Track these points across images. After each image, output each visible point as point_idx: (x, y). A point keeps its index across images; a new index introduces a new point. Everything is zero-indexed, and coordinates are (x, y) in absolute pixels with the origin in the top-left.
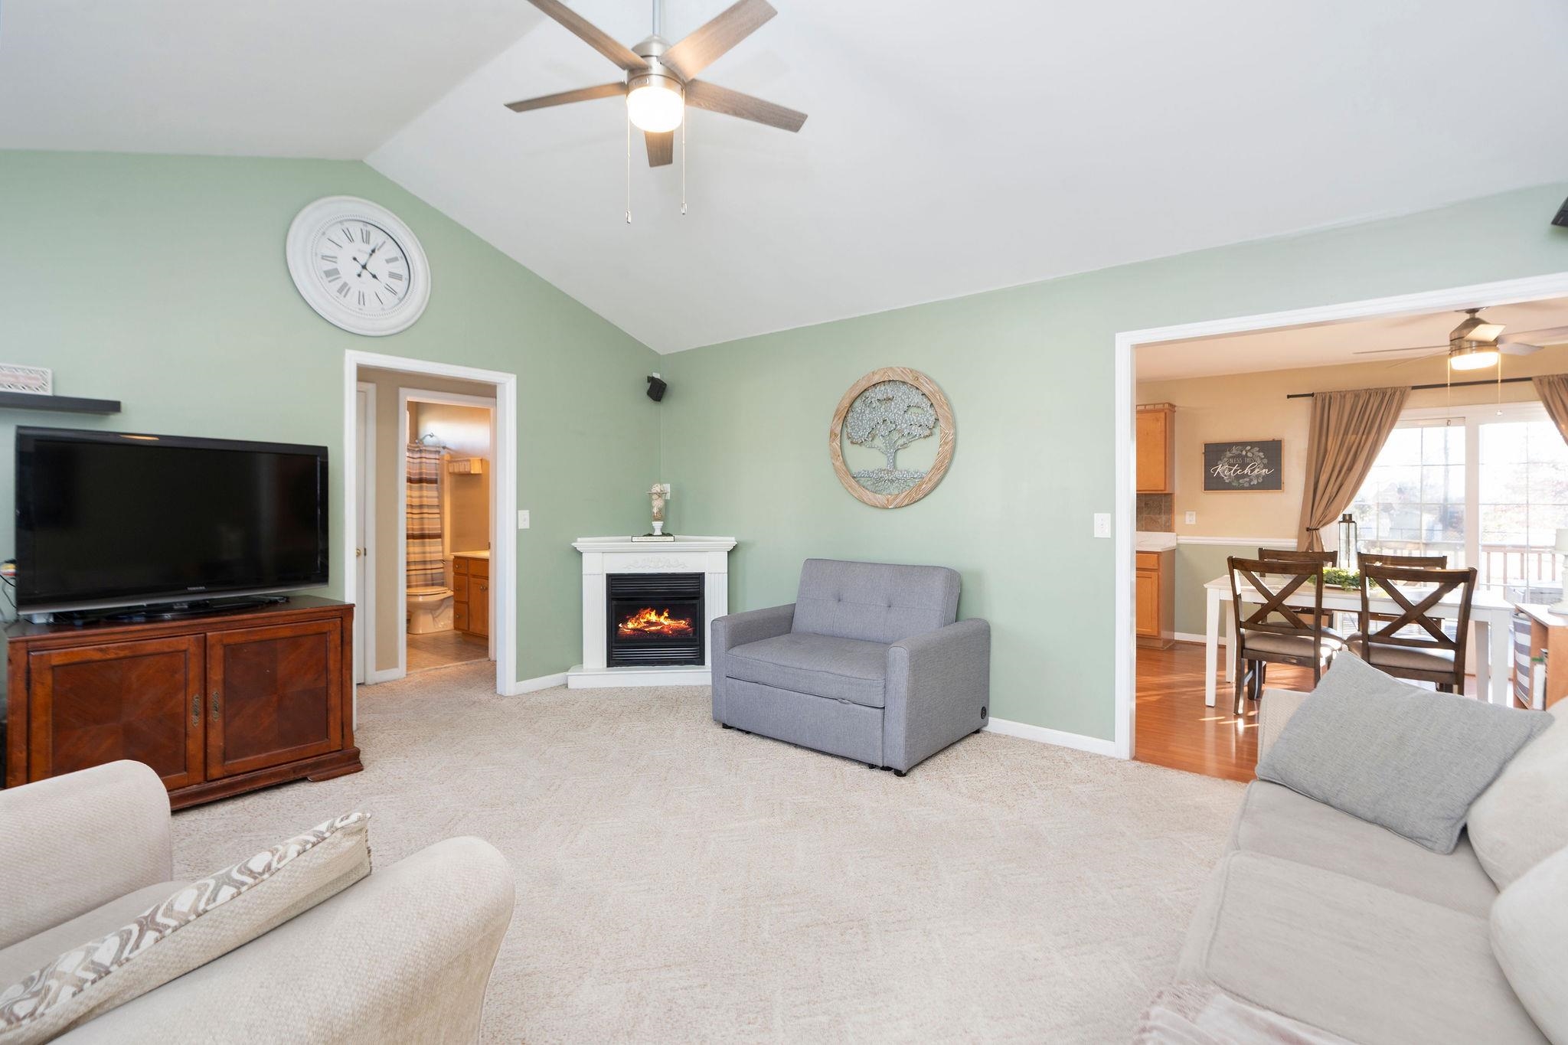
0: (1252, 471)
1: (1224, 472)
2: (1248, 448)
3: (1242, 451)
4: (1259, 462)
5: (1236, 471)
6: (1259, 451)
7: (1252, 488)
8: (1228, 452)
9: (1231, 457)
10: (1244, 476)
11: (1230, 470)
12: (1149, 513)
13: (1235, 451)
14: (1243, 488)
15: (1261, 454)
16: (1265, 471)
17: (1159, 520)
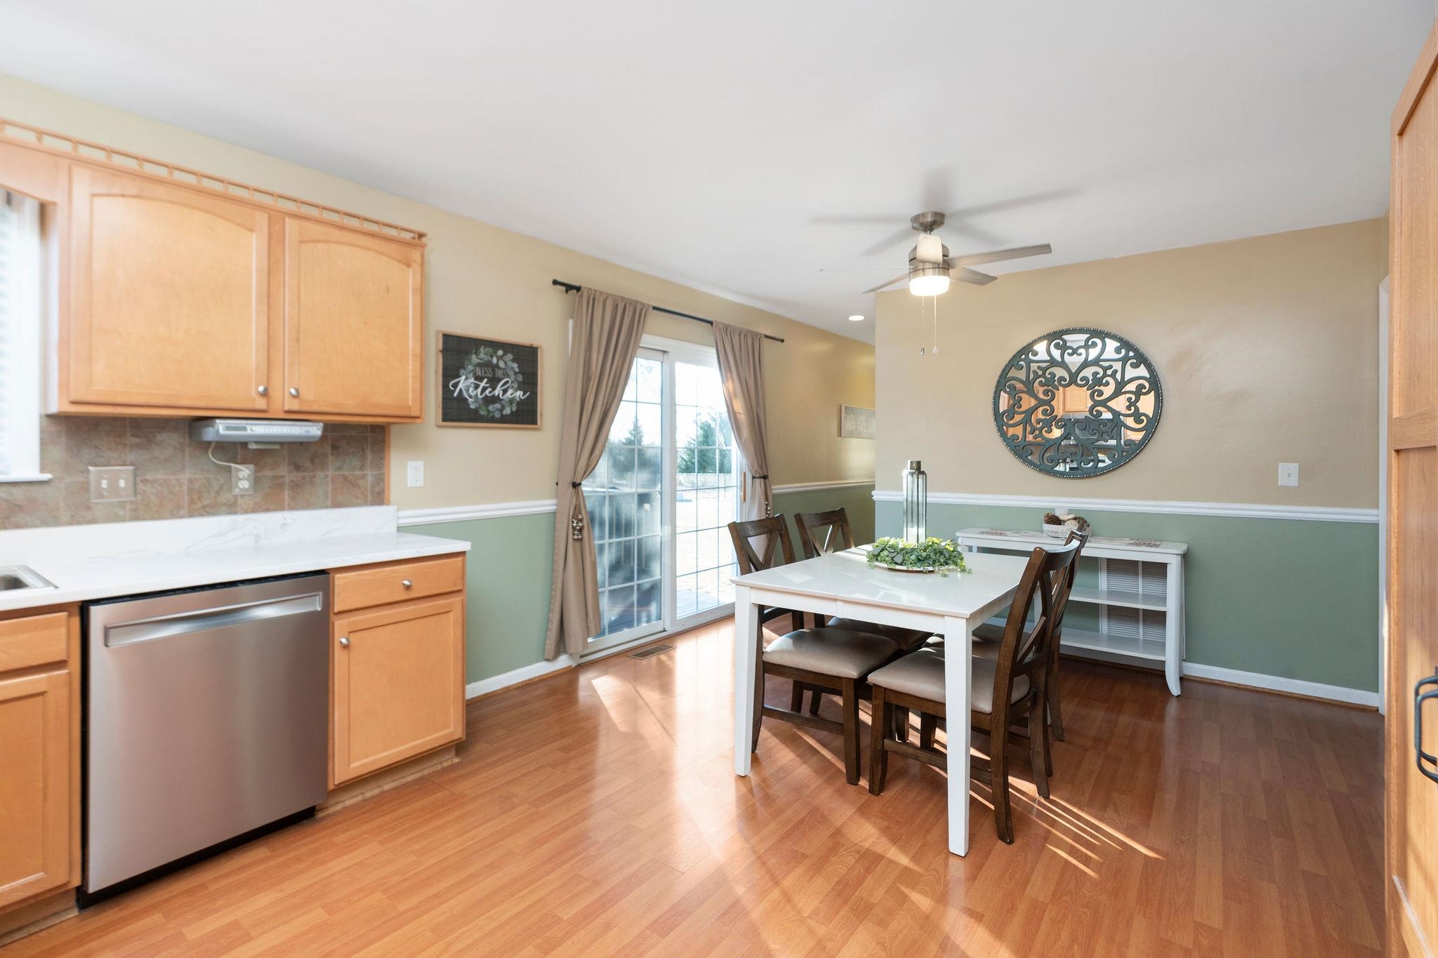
0: (505, 391)
1: (468, 390)
2: (500, 353)
3: (492, 357)
4: (513, 377)
5: (484, 389)
6: (513, 360)
7: (504, 420)
8: (474, 357)
9: (479, 365)
10: (495, 399)
11: (477, 387)
12: (339, 468)
13: (483, 354)
14: (492, 420)
15: (515, 365)
16: (519, 394)
17: (360, 482)
